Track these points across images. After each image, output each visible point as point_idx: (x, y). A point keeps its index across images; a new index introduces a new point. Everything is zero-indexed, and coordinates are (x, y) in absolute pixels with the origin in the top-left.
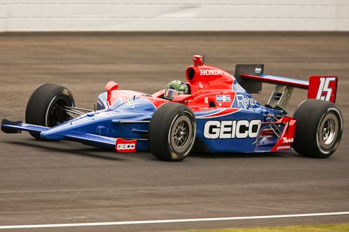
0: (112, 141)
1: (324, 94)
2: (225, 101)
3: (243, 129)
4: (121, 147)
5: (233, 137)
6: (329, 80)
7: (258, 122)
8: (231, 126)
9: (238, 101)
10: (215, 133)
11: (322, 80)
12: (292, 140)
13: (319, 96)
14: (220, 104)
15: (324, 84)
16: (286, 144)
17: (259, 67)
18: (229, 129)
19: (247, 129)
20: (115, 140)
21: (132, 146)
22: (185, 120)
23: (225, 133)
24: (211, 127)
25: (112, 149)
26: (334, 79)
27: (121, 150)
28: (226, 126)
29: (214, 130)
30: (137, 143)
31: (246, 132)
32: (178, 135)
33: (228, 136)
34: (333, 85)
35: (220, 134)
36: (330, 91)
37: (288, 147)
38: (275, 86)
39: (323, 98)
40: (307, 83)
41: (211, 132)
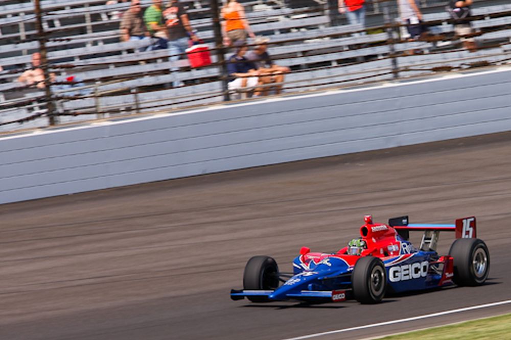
0: (328, 293)
1: (467, 233)
2: (394, 250)
3: (417, 270)
4: (336, 297)
5: (411, 278)
6: (469, 220)
7: (425, 263)
8: (408, 269)
9: (404, 249)
10: (397, 277)
11: (464, 221)
12: (452, 275)
13: (464, 235)
14: (392, 253)
15: (466, 225)
16: (449, 278)
17: (404, 219)
18: (407, 272)
19: (419, 270)
20: (331, 292)
21: (342, 296)
22: (378, 269)
23: (405, 275)
24: (395, 272)
25: (329, 300)
26: (472, 219)
27: (336, 300)
28: (405, 270)
29: (397, 274)
30: (345, 293)
31: (419, 272)
32: (375, 282)
33: (407, 278)
34: (473, 224)
35: (401, 277)
36: (471, 230)
37: (450, 281)
38: (424, 232)
39: (467, 236)
40: (453, 226)
41: (395, 276)
